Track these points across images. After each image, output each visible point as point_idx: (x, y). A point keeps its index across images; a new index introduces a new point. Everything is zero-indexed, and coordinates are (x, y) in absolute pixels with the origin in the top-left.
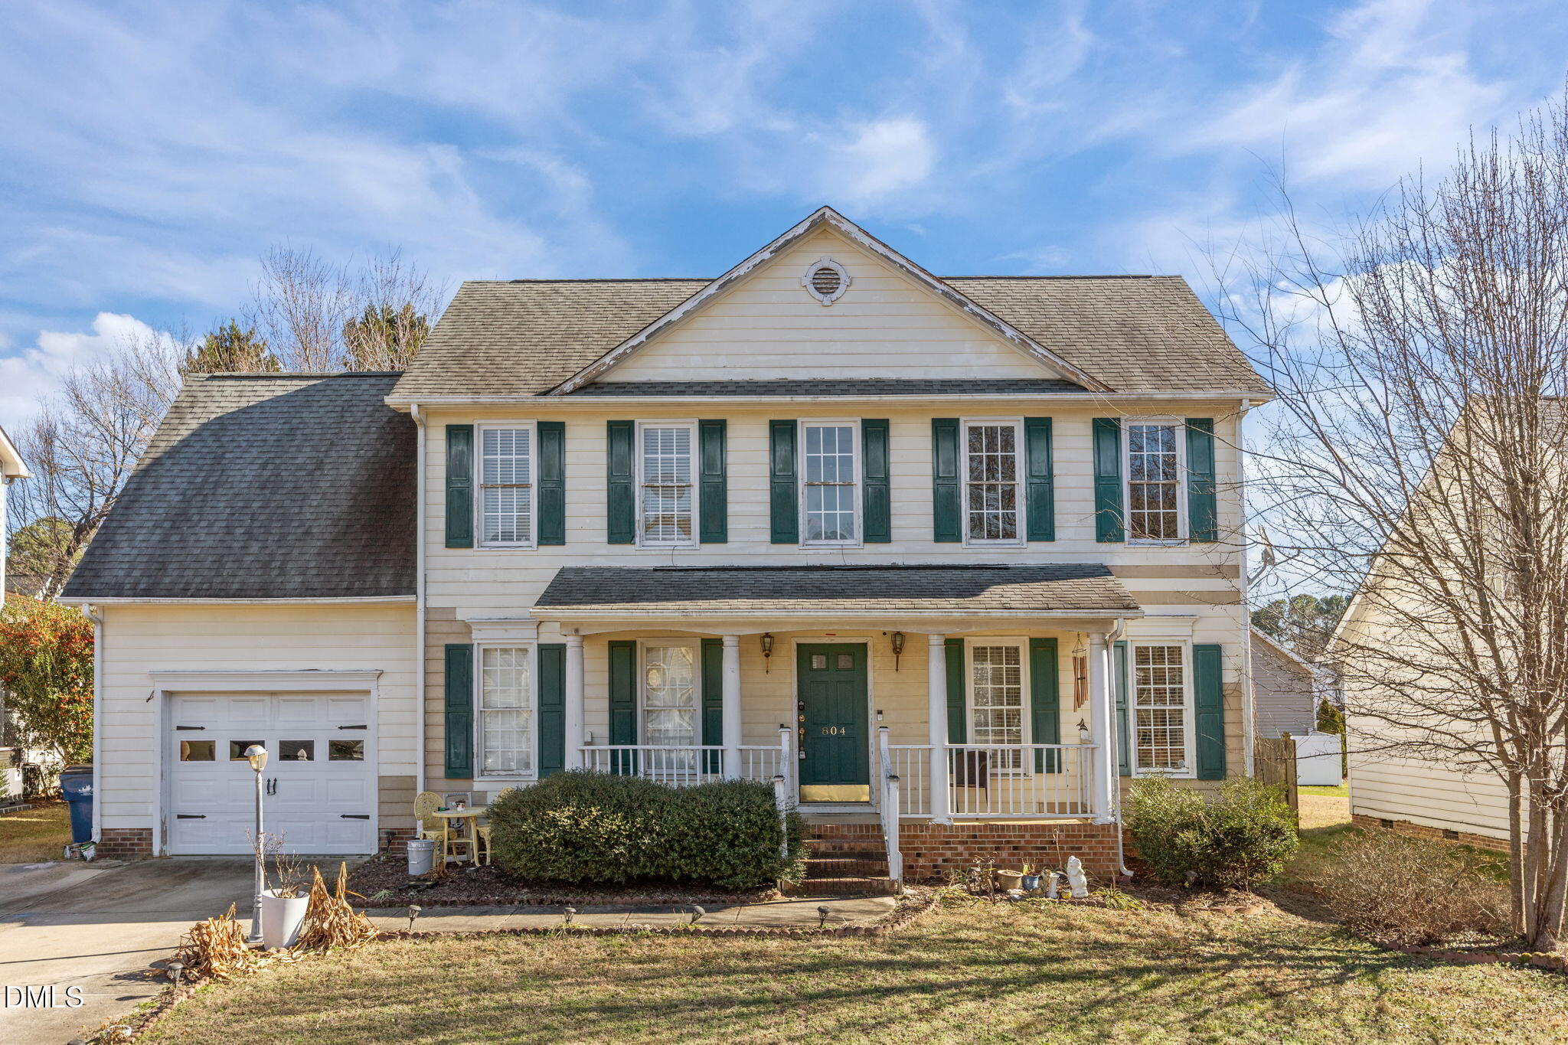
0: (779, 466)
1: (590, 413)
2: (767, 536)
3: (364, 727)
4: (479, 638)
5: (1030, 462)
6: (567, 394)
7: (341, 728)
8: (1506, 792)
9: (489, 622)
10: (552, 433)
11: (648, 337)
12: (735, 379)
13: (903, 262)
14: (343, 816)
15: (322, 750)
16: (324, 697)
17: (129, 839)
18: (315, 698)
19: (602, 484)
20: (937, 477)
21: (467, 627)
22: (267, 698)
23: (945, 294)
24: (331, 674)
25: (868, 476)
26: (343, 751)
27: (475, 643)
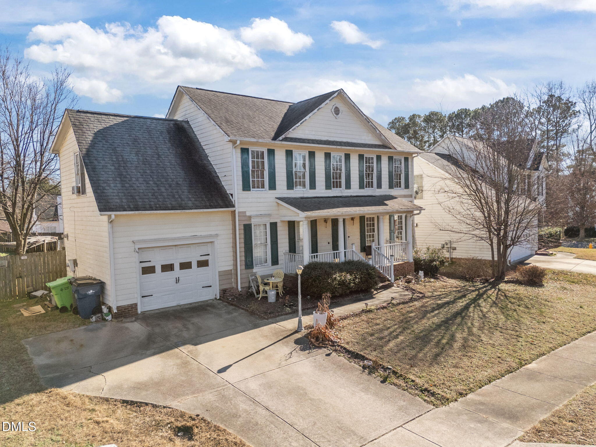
0: (327, 166)
1: (281, 147)
2: (325, 188)
3: (209, 255)
4: (254, 221)
5: (377, 167)
6: (280, 141)
7: (201, 256)
8: (490, 247)
9: (257, 216)
10: (271, 152)
11: (301, 124)
12: (317, 139)
13: (357, 108)
14: (203, 287)
15: (194, 265)
16: (194, 245)
17: (127, 309)
18: (191, 246)
19: (285, 171)
20: (359, 171)
21: (250, 217)
22: (174, 247)
23: (366, 119)
24: (202, 237)
25: (346, 170)
26: (203, 264)
27: (252, 223)
